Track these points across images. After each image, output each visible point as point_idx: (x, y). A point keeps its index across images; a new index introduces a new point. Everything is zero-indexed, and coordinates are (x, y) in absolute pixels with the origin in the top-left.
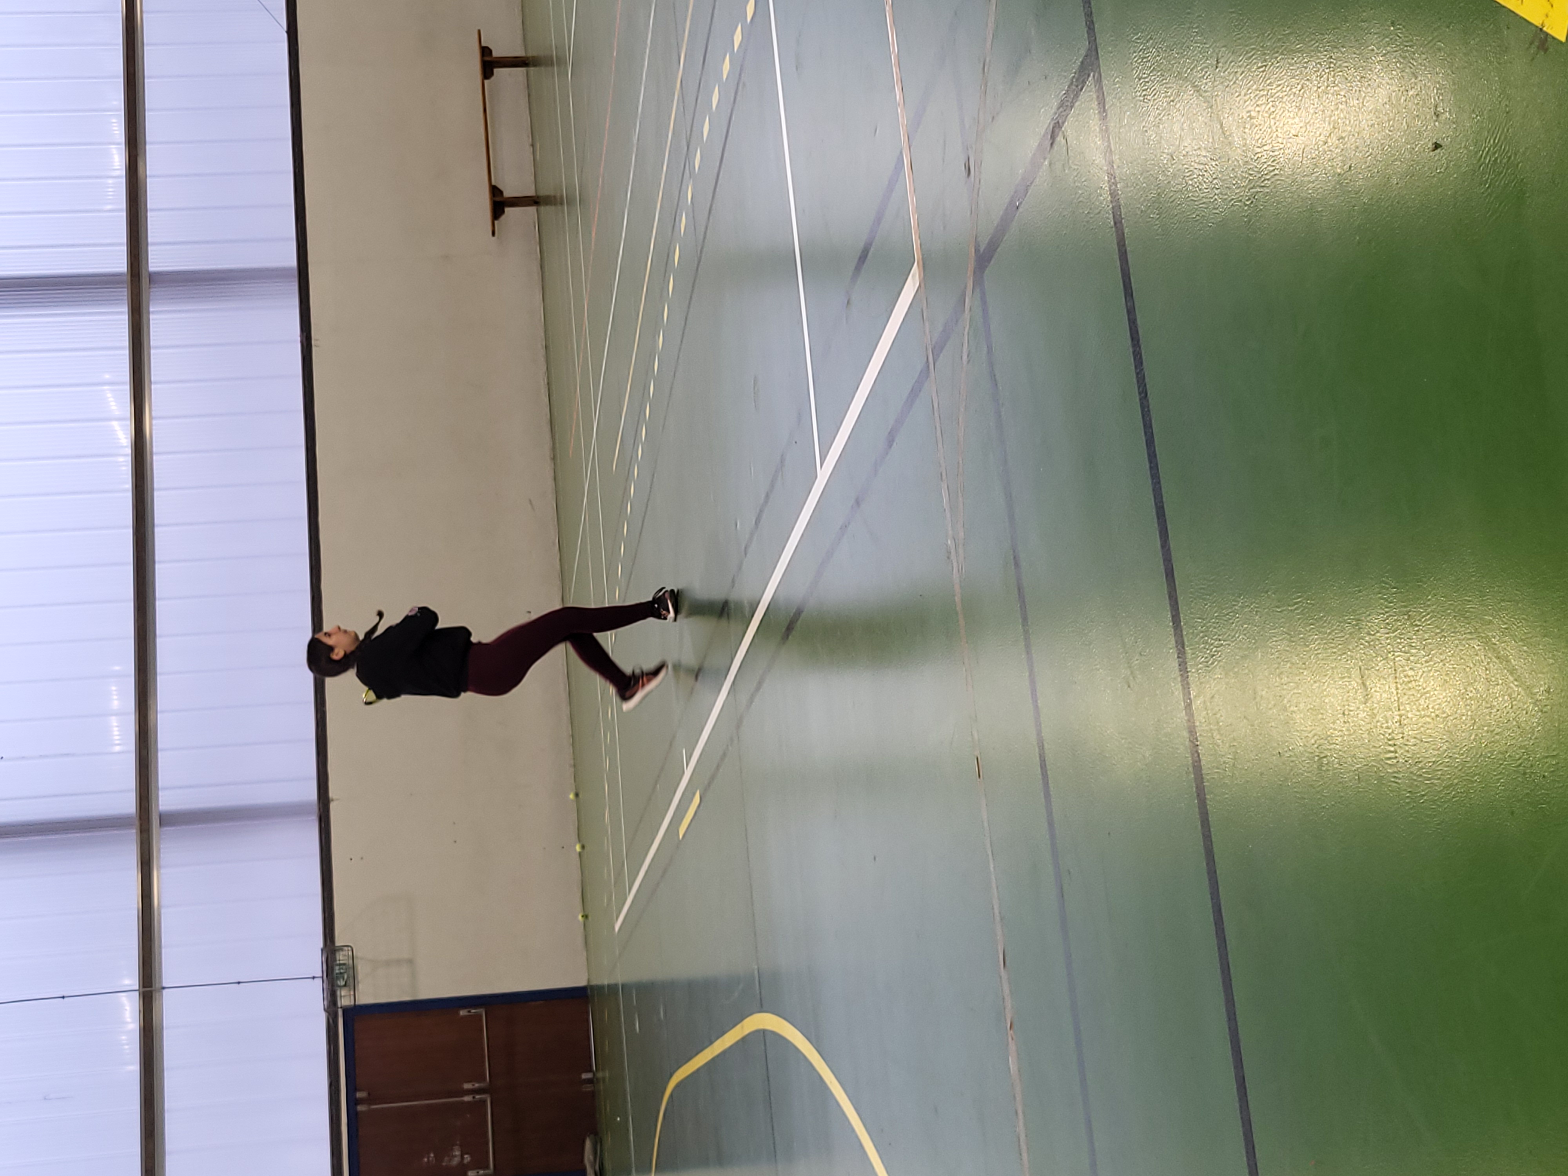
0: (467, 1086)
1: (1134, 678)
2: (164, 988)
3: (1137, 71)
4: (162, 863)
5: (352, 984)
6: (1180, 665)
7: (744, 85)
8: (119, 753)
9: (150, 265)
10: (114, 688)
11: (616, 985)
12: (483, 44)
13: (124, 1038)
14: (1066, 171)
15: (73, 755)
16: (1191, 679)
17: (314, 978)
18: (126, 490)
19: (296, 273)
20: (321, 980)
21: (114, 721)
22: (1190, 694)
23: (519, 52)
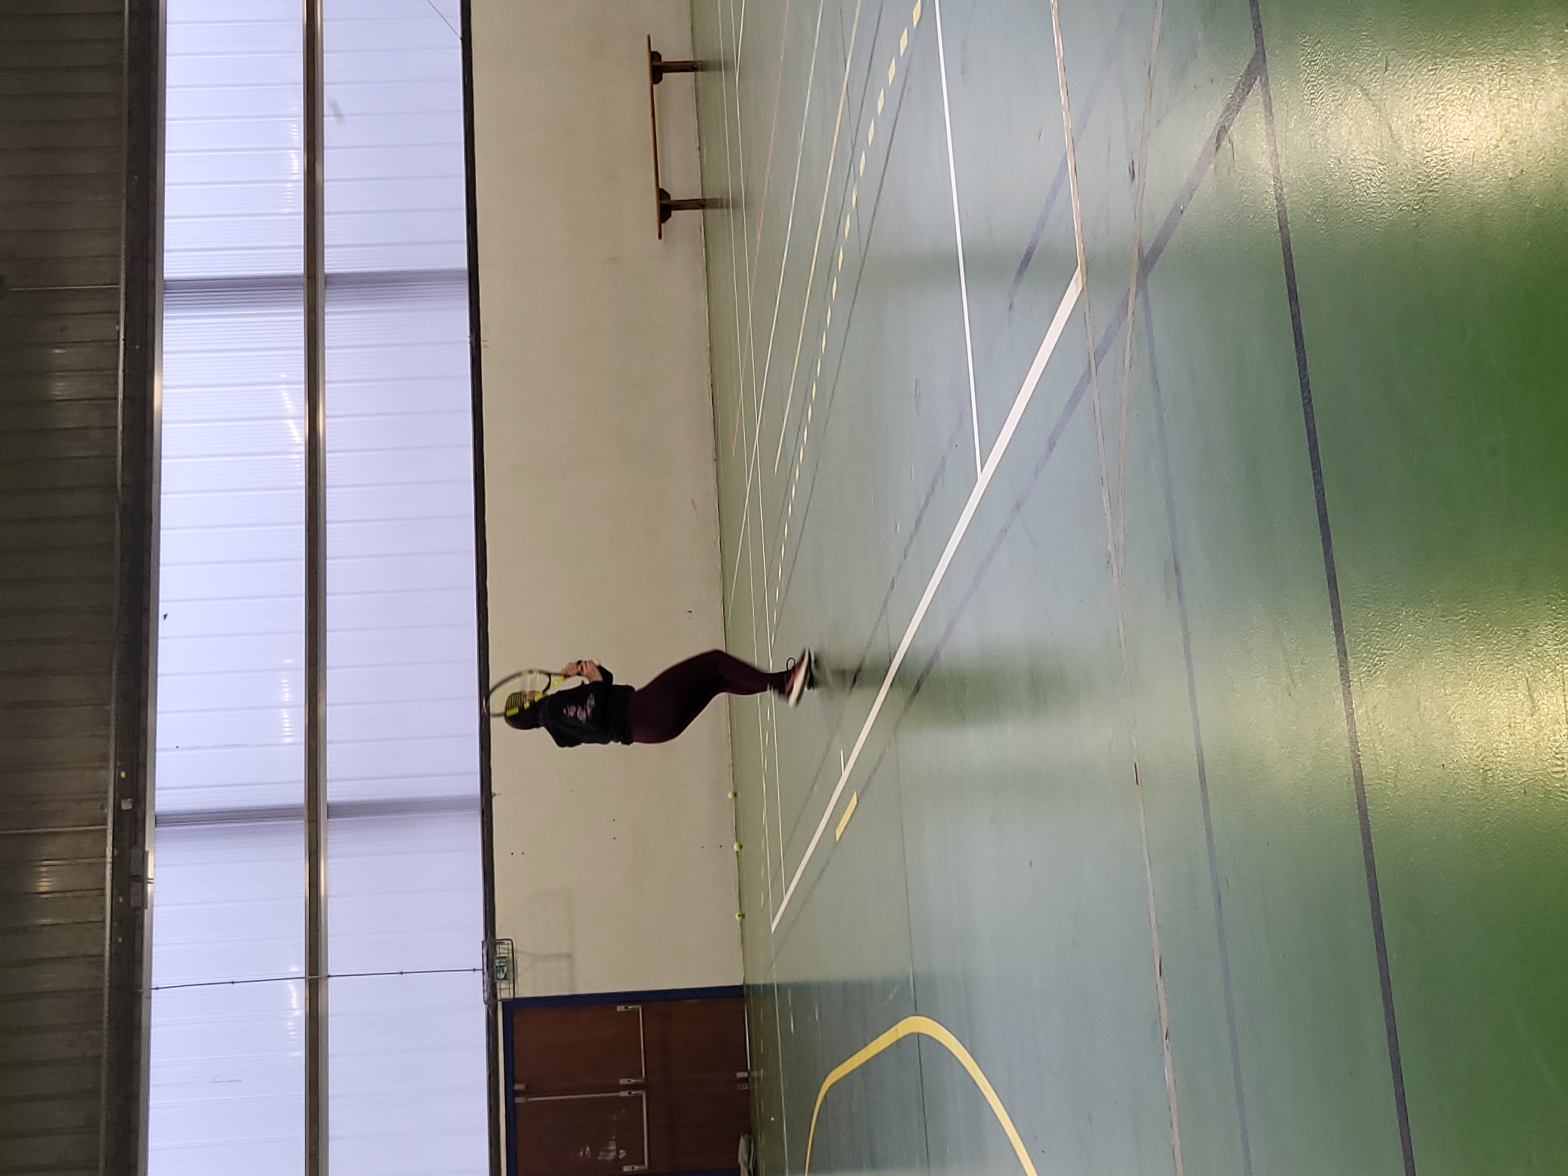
0: (623, 1081)
1: (1295, 686)
2: (329, 976)
3: (1304, 75)
4: (329, 853)
5: (512, 978)
6: (1341, 674)
7: (909, 89)
8: (289, 744)
9: (326, 267)
10: (285, 681)
11: (772, 986)
12: (653, 49)
13: (290, 1024)
14: (1232, 175)
15: (246, 745)
16: (1352, 688)
17: (474, 970)
18: (299, 488)
19: (466, 275)
20: (481, 972)
21: (285, 713)
22: (1352, 703)
23: (689, 57)
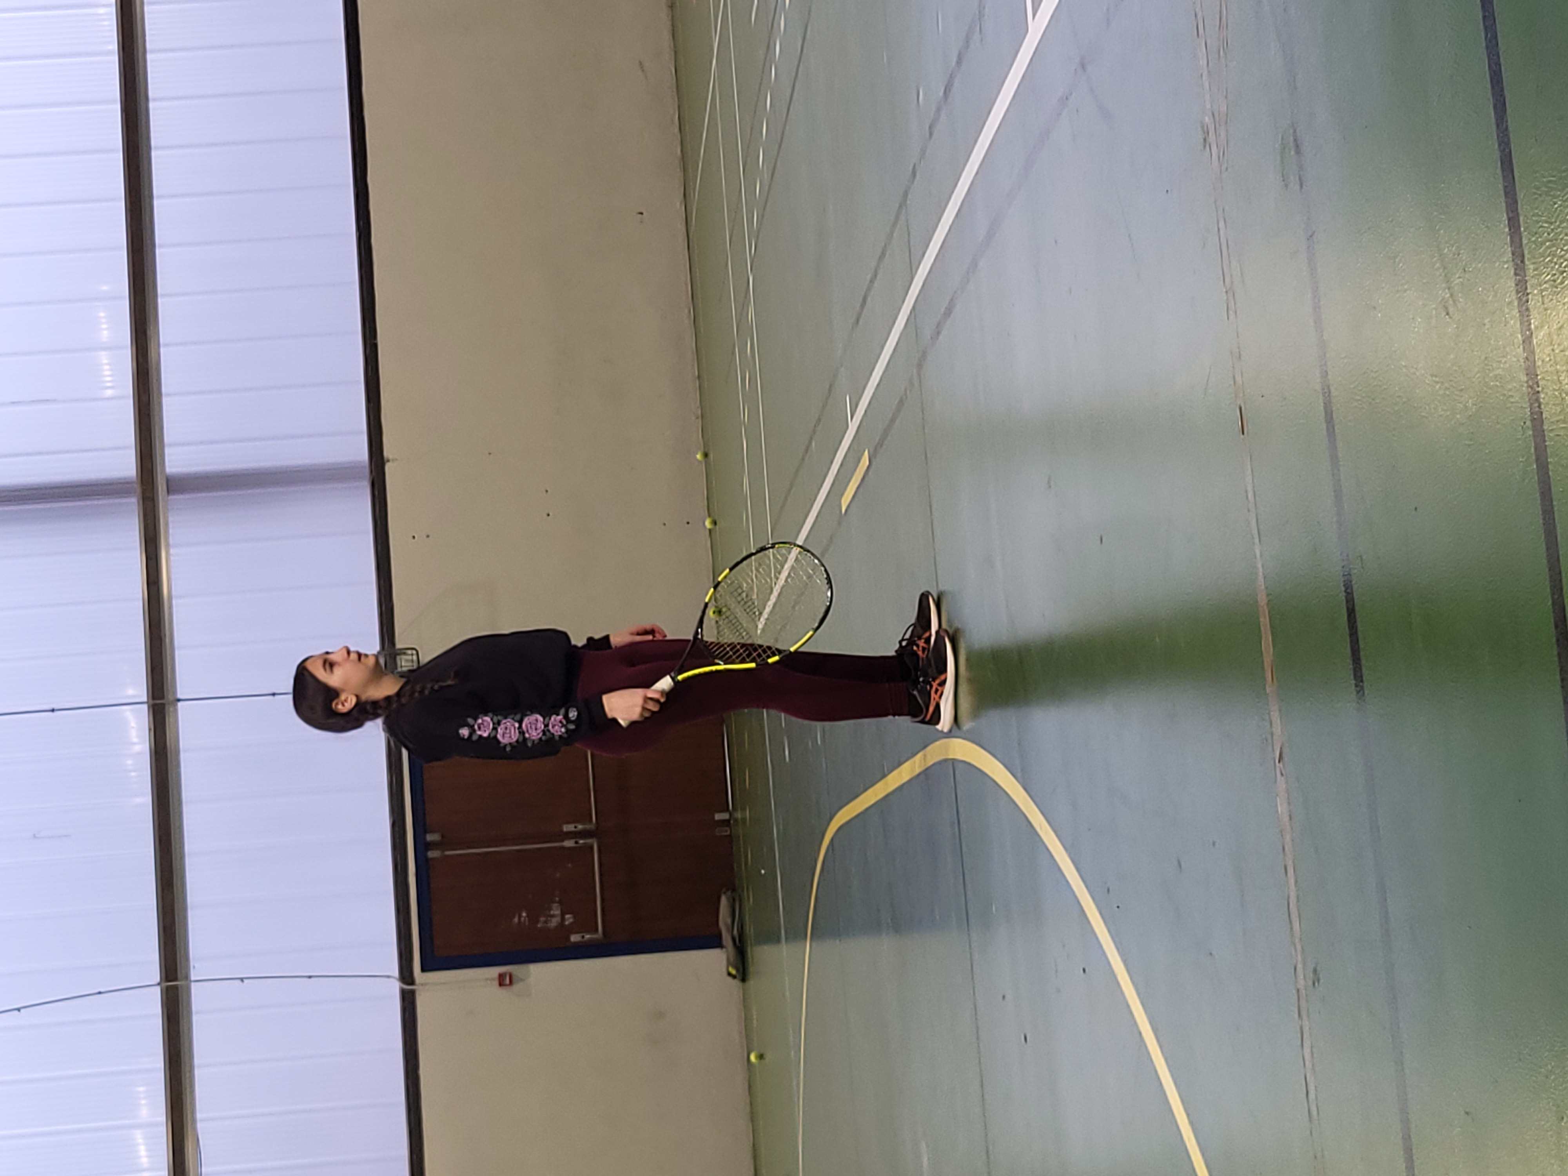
0: (568, 828)
1: (1454, 301)
2: (179, 700)
4: (172, 541)
6: (1517, 285)
8: (111, 399)
10: (102, 314)
13: (129, 762)
16: (1531, 304)
18: (109, 53)
21: (104, 357)
22: (1530, 324)
